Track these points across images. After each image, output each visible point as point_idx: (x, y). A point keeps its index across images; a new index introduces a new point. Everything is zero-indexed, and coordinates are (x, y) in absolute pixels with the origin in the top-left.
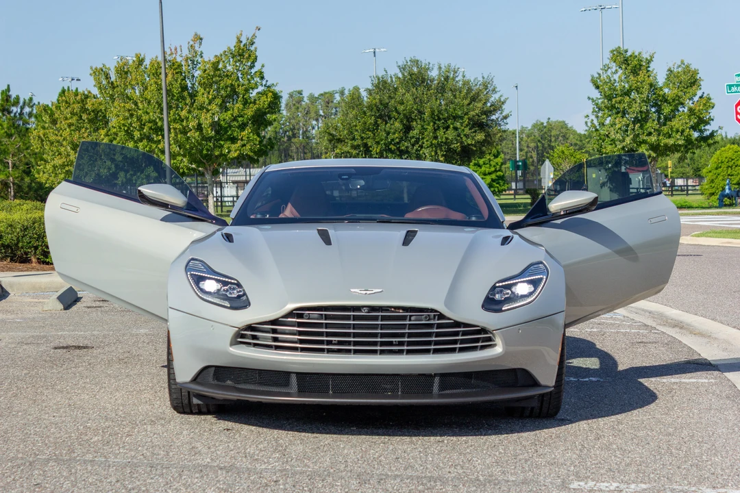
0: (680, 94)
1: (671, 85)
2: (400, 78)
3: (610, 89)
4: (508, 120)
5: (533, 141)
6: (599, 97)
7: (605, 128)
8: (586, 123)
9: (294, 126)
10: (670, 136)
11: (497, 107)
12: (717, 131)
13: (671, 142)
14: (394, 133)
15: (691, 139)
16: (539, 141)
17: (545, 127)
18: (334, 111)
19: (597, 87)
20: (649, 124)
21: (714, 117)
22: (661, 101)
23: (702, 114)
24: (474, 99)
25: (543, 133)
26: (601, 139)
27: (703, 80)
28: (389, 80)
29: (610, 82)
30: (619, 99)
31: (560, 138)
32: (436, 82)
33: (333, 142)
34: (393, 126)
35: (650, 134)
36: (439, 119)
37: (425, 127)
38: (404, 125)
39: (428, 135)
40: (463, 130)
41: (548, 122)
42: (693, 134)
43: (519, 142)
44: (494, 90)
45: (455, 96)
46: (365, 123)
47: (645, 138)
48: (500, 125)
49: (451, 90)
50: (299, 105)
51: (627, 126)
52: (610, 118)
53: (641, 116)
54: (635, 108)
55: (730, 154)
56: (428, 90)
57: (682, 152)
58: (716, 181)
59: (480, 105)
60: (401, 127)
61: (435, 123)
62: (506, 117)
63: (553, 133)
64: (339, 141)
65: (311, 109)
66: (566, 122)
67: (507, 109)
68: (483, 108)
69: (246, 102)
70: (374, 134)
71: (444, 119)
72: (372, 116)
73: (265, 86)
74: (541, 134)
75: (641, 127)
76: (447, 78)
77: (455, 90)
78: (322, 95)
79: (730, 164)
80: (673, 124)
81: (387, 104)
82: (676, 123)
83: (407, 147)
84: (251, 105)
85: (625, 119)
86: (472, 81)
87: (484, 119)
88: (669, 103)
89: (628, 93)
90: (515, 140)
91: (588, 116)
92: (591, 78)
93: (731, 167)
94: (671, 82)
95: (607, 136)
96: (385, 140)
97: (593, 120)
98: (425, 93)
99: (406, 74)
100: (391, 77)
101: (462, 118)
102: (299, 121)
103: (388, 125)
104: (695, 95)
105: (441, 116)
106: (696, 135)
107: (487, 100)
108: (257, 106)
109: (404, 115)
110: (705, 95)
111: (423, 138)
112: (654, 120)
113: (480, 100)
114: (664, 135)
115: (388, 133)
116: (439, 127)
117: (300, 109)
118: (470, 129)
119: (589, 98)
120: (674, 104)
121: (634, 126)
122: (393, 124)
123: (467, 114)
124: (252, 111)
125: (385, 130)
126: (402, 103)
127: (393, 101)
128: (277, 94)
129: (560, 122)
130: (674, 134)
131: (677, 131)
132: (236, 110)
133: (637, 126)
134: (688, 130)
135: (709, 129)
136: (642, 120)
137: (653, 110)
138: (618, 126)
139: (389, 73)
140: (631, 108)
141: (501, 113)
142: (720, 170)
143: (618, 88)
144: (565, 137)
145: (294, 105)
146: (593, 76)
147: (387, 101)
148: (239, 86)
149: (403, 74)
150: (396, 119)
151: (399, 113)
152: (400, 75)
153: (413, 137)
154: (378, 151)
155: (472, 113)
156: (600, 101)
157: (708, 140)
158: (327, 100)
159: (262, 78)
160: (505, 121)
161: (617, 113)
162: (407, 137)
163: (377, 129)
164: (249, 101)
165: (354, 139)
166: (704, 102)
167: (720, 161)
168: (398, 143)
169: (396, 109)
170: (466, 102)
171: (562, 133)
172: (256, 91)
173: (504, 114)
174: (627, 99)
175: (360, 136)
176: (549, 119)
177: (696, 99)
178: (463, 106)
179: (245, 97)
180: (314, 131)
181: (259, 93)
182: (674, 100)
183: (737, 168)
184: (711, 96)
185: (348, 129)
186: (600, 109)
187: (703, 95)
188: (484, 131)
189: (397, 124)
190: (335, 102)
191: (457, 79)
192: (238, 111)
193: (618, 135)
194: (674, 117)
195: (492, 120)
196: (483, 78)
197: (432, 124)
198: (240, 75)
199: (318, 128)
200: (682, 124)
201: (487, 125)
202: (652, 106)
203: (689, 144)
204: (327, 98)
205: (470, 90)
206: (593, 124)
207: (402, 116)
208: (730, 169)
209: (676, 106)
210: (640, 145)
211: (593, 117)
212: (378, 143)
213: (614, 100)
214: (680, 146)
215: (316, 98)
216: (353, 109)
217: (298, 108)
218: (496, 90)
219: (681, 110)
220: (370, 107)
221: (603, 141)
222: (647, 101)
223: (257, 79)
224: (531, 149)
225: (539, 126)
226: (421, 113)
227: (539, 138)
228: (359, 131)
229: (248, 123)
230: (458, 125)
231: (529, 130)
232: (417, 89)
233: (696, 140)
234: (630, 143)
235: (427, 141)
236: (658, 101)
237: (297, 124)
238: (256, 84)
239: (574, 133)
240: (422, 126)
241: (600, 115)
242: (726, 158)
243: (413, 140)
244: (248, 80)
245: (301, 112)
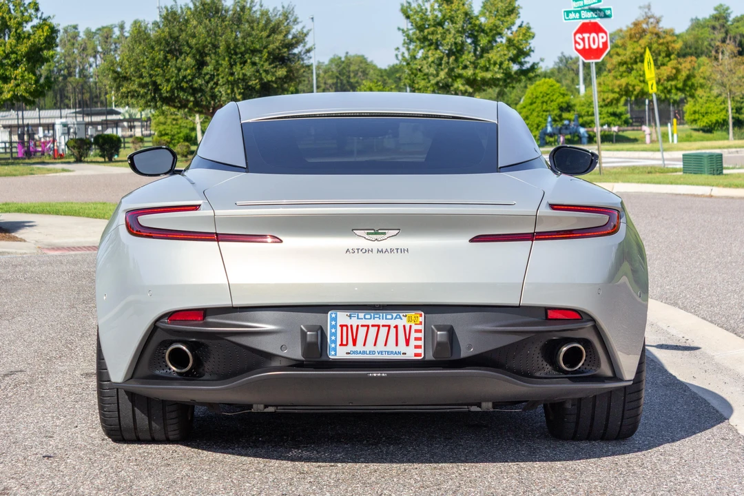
0: (498, 23)
1: (487, 13)
2: (190, 9)
3: (422, 19)
4: (312, 54)
5: (331, 77)
6: (410, 27)
7: (417, 62)
8: (397, 56)
9: (69, 64)
10: (487, 70)
11: (299, 39)
12: (538, 63)
13: (488, 75)
14: (186, 70)
15: (510, 73)
16: (337, 77)
17: (343, 62)
18: (113, 47)
19: (408, 17)
20: (464, 57)
21: (534, 48)
22: (477, 31)
23: (521, 45)
24: (274, 30)
25: (341, 68)
26: (412, 73)
27: (521, 8)
28: (179, 11)
29: (422, 12)
30: (432, 29)
31: (360, 74)
32: (231, 13)
33: (118, 80)
34: (184, 62)
35: (465, 67)
36: (236, 54)
37: (220, 62)
38: (196, 60)
39: (222, 72)
40: (262, 65)
41: (346, 57)
42: (513, 67)
43: (317, 79)
44: (295, 21)
45: (252, 28)
46: (153, 59)
47: (460, 72)
48: (303, 60)
49: (248, 21)
50: (75, 41)
51: (441, 59)
52: (422, 51)
53: (456, 48)
54: (450, 39)
55: (544, 88)
56: (223, 21)
57: (501, 86)
58: (530, 117)
59: (280, 37)
60: (193, 62)
61: (231, 58)
62: (308, 51)
63: (353, 68)
64: (126, 78)
65: (88, 45)
66: (366, 57)
67: (310, 41)
68: (284, 41)
69: (19, 38)
70: (164, 71)
71: (241, 53)
72: (160, 50)
73: (40, 18)
74: (339, 69)
75: (456, 60)
76: (243, 8)
77: (253, 22)
78: (99, 29)
79: (545, 99)
80: (490, 56)
81: (178, 37)
82: (493, 55)
83: (201, 85)
84: (25, 41)
85: (438, 51)
86: (271, 11)
87: (285, 52)
88: (486, 33)
89: (441, 24)
90: (312, 76)
91: (398, 49)
92: (400, 7)
93: (546, 102)
94: (488, 10)
95: (420, 70)
96: (176, 77)
97: (403, 53)
98: (219, 24)
99: (198, 4)
100: (181, 8)
101: (261, 52)
102: (75, 58)
103: (179, 61)
104: (513, 24)
105: (238, 50)
106: (515, 67)
107: (288, 32)
108: (32, 41)
109: (197, 49)
110: (524, 24)
111: (218, 75)
112: (469, 52)
113: (281, 32)
114: (481, 68)
115: (179, 70)
116: (235, 64)
117: (76, 45)
118: (270, 64)
119: (399, 29)
120: (491, 34)
121: (449, 59)
122: (185, 60)
123: (266, 47)
124: (26, 47)
125: (176, 67)
126: (194, 36)
127: (184, 35)
128: (54, 27)
129: (359, 56)
130: (492, 67)
131: (495, 64)
132: (8, 46)
133: (452, 59)
134: (507, 62)
135: (529, 61)
136: (456, 51)
137: (469, 41)
138: (430, 60)
139: (179, 3)
140: (444, 39)
141: (304, 46)
142: (534, 106)
143: (430, 17)
144: (365, 73)
145: (69, 41)
146: (402, 5)
147: (177, 34)
148: (10, 19)
149: (195, 5)
150: (188, 54)
151: (191, 48)
152: (191, 6)
153: (207, 74)
154: (168, 89)
155: (271, 46)
156: (411, 32)
157: (529, 74)
158: (106, 35)
159: (37, 10)
160: (308, 54)
161: (431, 45)
162: (200, 74)
163: (167, 65)
164: (23, 35)
165: (141, 76)
166: (524, 32)
167: (534, 96)
168: (191, 81)
169: (187, 43)
170: (265, 34)
171: (362, 68)
172: (31, 24)
173: (308, 47)
174: (440, 30)
175: (148, 73)
176: (347, 53)
177: (515, 28)
178: (261, 38)
179: (18, 31)
180: (91, 70)
181: (33, 27)
182: (491, 30)
183: (552, 103)
184: (531, 26)
185: (135, 65)
186: (411, 41)
187: (521, 25)
188: (286, 65)
189: (189, 60)
190: (114, 36)
191: (254, 9)
192: (11, 47)
193: (432, 69)
194: (492, 48)
195: (295, 54)
196: (283, 7)
197: (227, 59)
198: (12, 7)
199: (96, 66)
200: (501, 56)
201: (289, 59)
202: (468, 37)
203: (508, 78)
204: (106, 33)
205: (268, 21)
206: (403, 57)
207: (194, 51)
208: (545, 104)
209: (494, 36)
210: (456, 80)
211: (403, 50)
212: (168, 81)
213: (426, 31)
214: (498, 79)
215: (93, 33)
216: (140, 43)
217: (73, 44)
218: (299, 20)
219: (499, 40)
220: (158, 42)
221: (415, 76)
222: (461, 32)
223: (32, 11)
224: (328, 86)
225: (336, 61)
226: (215, 47)
227: (338, 74)
228: (147, 68)
229: (22, 60)
230: (257, 59)
231: (326, 66)
232: (210, 20)
233: (516, 73)
234: (445, 78)
235: (223, 78)
236: (475, 31)
237: (73, 61)
238: (30, 17)
239: (375, 68)
240: (217, 61)
241: (412, 47)
242: (541, 93)
243: (207, 77)
244: (21, 11)
245: (77, 48)
